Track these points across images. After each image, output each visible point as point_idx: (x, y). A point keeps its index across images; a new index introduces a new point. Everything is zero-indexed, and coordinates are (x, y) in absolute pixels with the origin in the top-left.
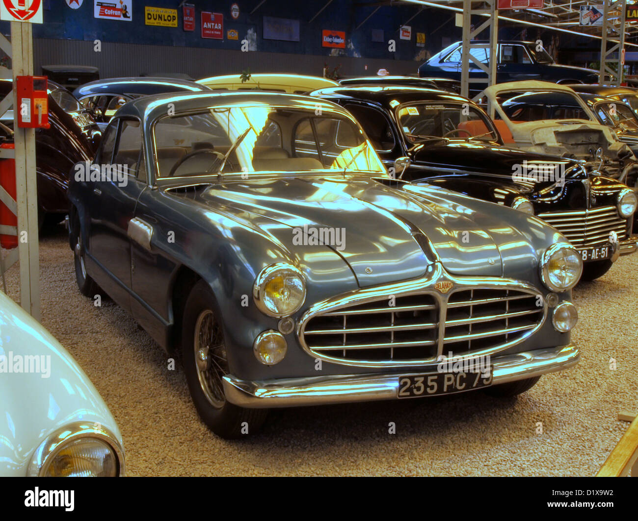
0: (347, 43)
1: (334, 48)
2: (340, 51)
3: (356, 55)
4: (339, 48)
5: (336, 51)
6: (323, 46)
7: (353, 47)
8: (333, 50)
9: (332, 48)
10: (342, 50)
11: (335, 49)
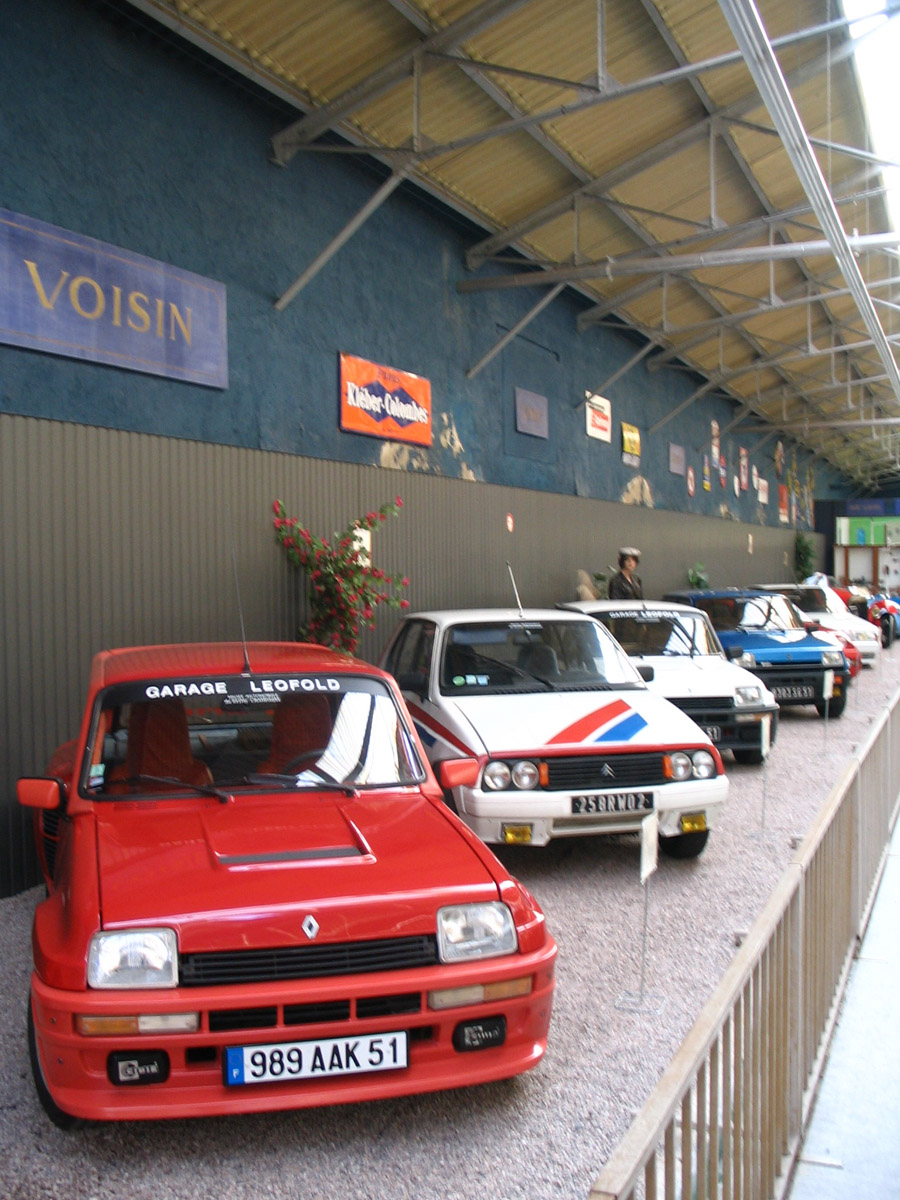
0: (439, 428)
1: (392, 440)
2: (413, 455)
3: (469, 475)
4: (406, 442)
5: (399, 453)
6: (346, 424)
7: (458, 444)
8: (387, 450)
9: (383, 439)
10: (423, 452)
11: (396, 446)
